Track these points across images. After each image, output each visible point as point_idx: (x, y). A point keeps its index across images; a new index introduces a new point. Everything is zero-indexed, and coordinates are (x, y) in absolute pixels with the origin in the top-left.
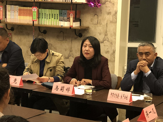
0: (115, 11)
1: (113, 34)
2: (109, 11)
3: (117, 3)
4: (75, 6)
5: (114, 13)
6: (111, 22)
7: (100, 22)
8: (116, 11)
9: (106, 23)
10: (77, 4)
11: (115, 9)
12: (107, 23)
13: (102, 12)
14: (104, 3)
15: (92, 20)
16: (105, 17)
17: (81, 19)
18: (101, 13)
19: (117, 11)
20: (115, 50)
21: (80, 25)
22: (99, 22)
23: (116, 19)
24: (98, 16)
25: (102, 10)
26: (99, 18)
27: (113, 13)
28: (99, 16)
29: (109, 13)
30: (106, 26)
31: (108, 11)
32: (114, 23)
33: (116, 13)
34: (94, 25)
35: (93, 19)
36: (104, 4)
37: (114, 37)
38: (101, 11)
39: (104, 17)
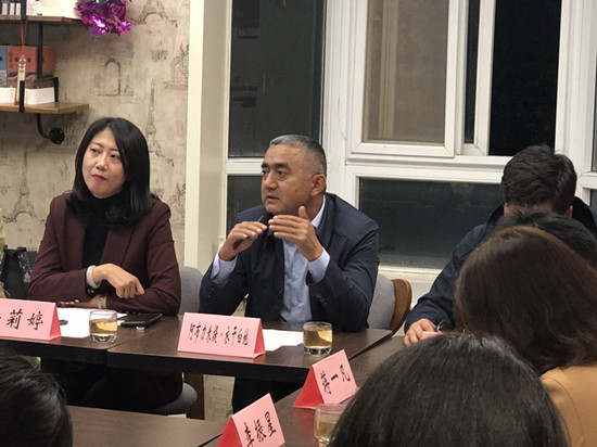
0: (181, 48)
1: (175, 129)
2: (160, 48)
3: (188, 20)
4: (35, 30)
5: (177, 53)
6: (168, 86)
7: (127, 86)
8: (185, 49)
9: (149, 91)
10: (43, 24)
11: (180, 39)
12: (153, 91)
13: (135, 50)
14: (142, 21)
15: (97, 80)
16: (147, 70)
17: (57, 79)
18: (132, 55)
19: (188, 47)
20: (184, 186)
21: (56, 100)
22: (123, 86)
23: (186, 74)
24: (119, 64)
25: (136, 44)
26: (126, 73)
27: (174, 53)
28: (123, 65)
29: (160, 55)
30: (148, 101)
31: (154, 49)
32: (178, 88)
33: (185, 54)
34: (107, 98)
35: (102, 75)
36: (140, 22)
37: (177, 139)
38: (130, 46)
39: (143, 70)
